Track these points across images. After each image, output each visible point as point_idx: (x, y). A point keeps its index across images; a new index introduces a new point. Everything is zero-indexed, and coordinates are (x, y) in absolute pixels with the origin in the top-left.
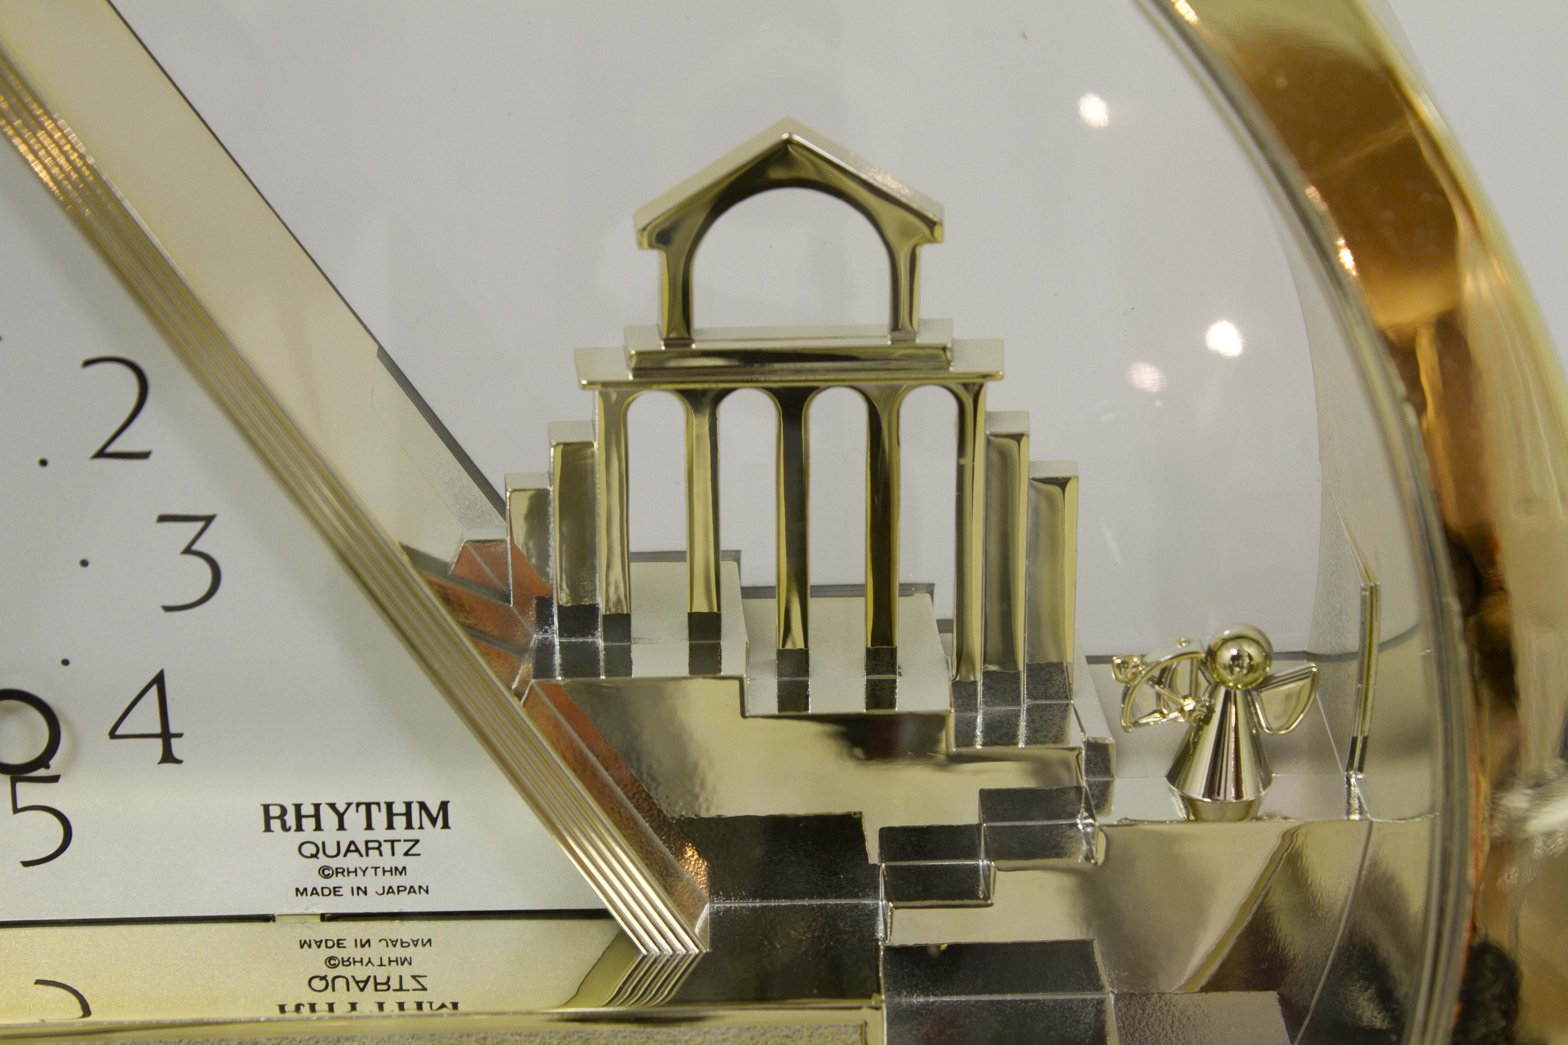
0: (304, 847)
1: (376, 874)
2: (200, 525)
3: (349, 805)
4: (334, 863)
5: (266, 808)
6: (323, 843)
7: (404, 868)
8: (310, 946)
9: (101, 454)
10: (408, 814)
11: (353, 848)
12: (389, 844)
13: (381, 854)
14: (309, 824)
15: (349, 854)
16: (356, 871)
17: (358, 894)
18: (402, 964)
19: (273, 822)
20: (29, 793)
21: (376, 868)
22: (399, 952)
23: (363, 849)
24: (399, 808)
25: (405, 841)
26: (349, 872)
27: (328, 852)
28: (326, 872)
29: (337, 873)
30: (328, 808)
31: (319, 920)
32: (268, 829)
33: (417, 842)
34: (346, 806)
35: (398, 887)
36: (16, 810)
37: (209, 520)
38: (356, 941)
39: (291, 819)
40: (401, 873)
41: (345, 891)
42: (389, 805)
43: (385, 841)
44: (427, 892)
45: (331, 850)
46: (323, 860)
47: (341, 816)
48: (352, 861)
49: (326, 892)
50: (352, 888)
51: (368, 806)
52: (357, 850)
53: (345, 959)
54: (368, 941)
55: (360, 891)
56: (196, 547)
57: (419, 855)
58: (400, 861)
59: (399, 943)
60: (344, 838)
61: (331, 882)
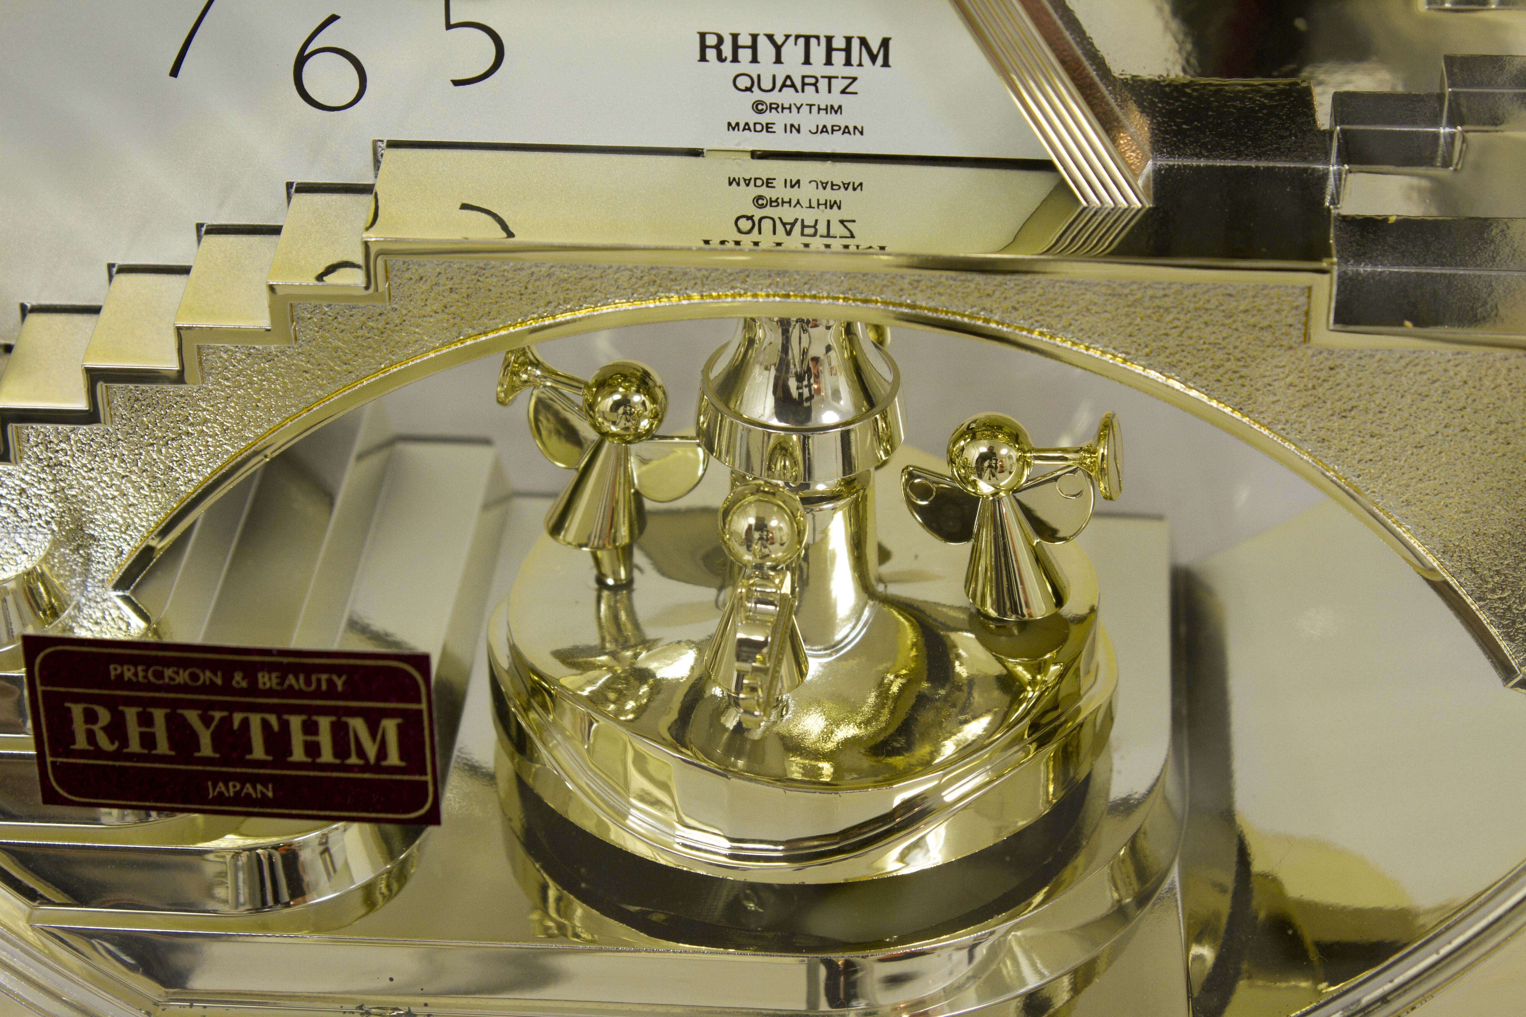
0: (739, 79)
1: (810, 112)
3: (787, 37)
4: (768, 98)
5: (703, 36)
6: (759, 76)
7: (840, 107)
8: (738, 184)
10: (848, 50)
11: (788, 83)
12: (826, 80)
13: (817, 91)
14: (745, 55)
15: (785, 89)
16: (790, 108)
17: (791, 132)
18: (831, 207)
19: (708, 51)
20: (462, 9)
21: (811, 106)
22: (830, 195)
23: (799, 85)
24: (839, 43)
25: (843, 78)
26: (783, 108)
27: (763, 86)
28: (760, 107)
29: (771, 108)
30: (766, 39)
31: (749, 158)
32: (703, 58)
33: (855, 79)
34: (784, 38)
35: (833, 126)
36: (449, 26)
38: (786, 180)
39: (727, 49)
40: (836, 112)
41: (778, 128)
42: (829, 39)
43: (823, 77)
44: (862, 133)
45: (767, 84)
46: (757, 95)
47: (778, 49)
48: (788, 97)
49: (759, 127)
50: (786, 125)
51: (807, 39)
52: (793, 85)
53: (773, 199)
54: (798, 182)
55: (793, 129)
57: (856, 93)
58: (836, 99)
59: (829, 185)
60: (781, 72)
61: (764, 118)
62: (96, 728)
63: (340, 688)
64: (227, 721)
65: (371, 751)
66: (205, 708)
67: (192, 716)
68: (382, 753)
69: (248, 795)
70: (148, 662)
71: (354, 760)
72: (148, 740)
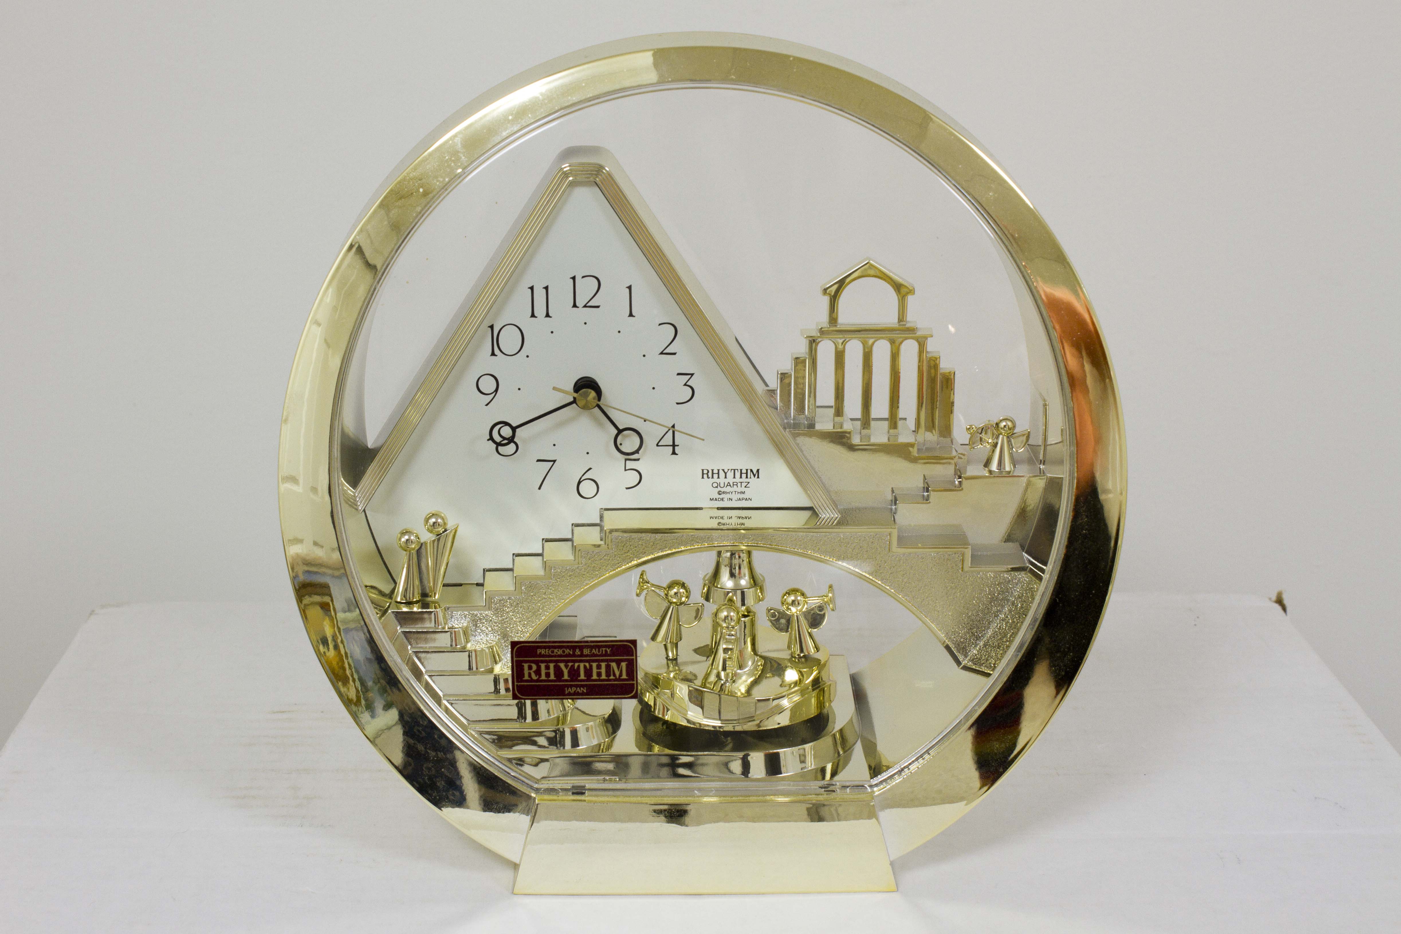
0: (714, 484)
1: (735, 494)
2: (690, 376)
3: (728, 470)
4: (722, 490)
5: (703, 470)
6: (720, 483)
7: (744, 492)
9: (662, 353)
10: (747, 473)
12: (740, 483)
13: (737, 487)
14: (716, 476)
15: (727, 487)
16: (729, 493)
17: (729, 501)
19: (704, 475)
20: (630, 465)
21: (735, 492)
23: (732, 485)
24: (744, 471)
25: (745, 482)
26: (727, 493)
28: (720, 493)
29: (723, 493)
30: (722, 471)
31: (716, 510)
32: (703, 478)
33: (749, 483)
35: (742, 499)
36: (626, 470)
37: (692, 375)
39: (710, 474)
40: (743, 494)
41: (726, 500)
42: (741, 470)
44: (751, 500)
45: (722, 485)
46: (719, 489)
47: (726, 473)
48: (728, 489)
49: (719, 500)
50: (728, 498)
51: (734, 470)
52: (730, 485)
55: (730, 499)
56: (687, 384)
57: (749, 487)
58: (743, 489)
60: (726, 481)
61: (721, 496)
62: (531, 672)
63: (609, 653)
64: (573, 666)
65: (617, 673)
66: (566, 662)
67: (562, 665)
68: (621, 675)
69: (578, 692)
70: (549, 647)
71: (612, 677)
72: (548, 675)
